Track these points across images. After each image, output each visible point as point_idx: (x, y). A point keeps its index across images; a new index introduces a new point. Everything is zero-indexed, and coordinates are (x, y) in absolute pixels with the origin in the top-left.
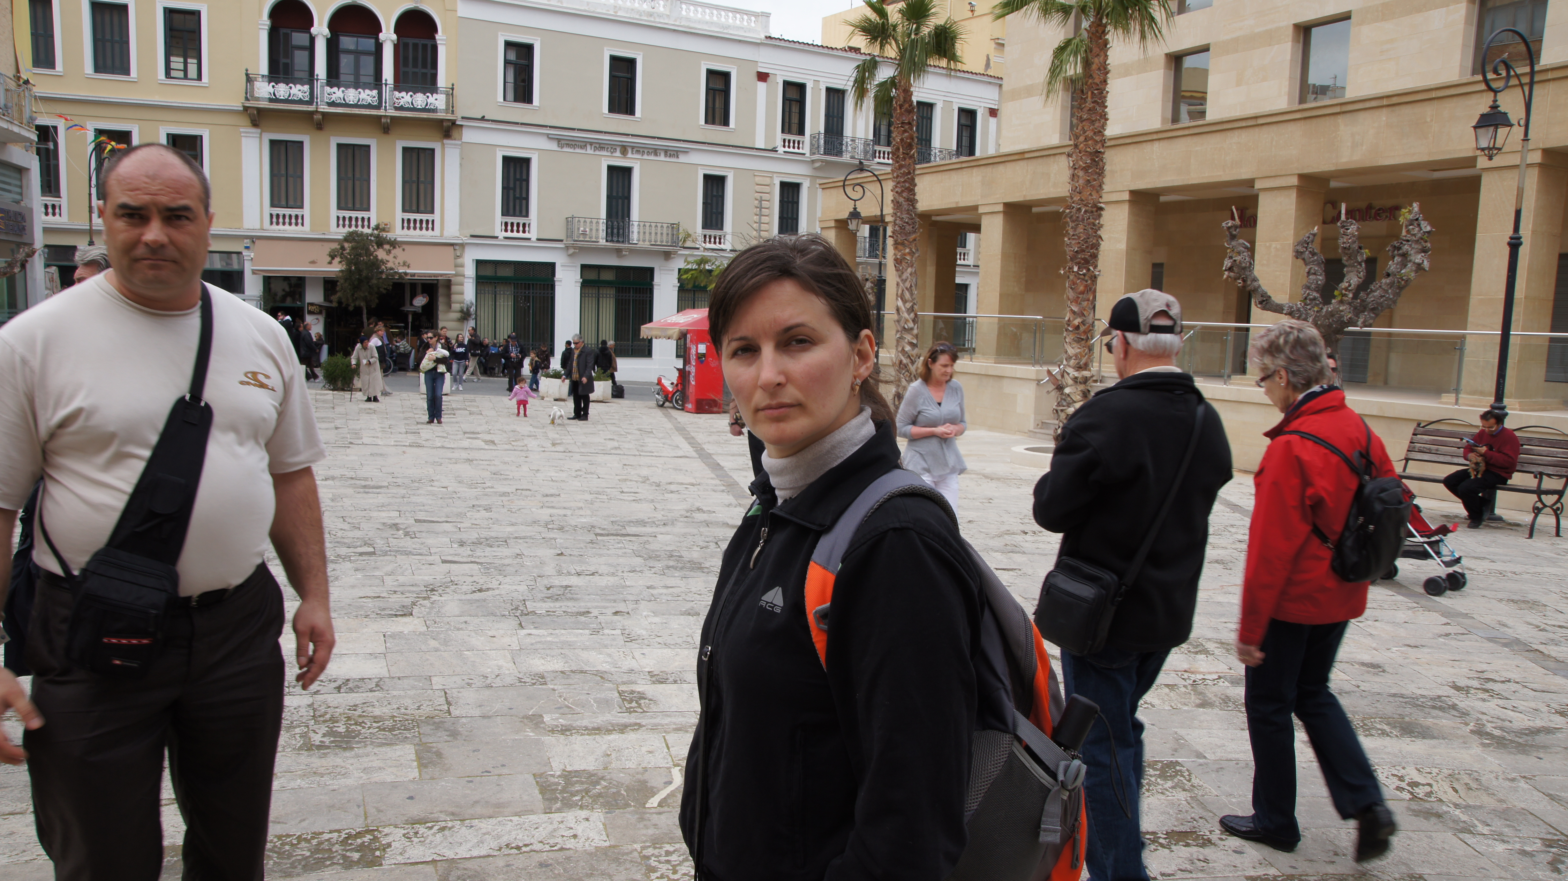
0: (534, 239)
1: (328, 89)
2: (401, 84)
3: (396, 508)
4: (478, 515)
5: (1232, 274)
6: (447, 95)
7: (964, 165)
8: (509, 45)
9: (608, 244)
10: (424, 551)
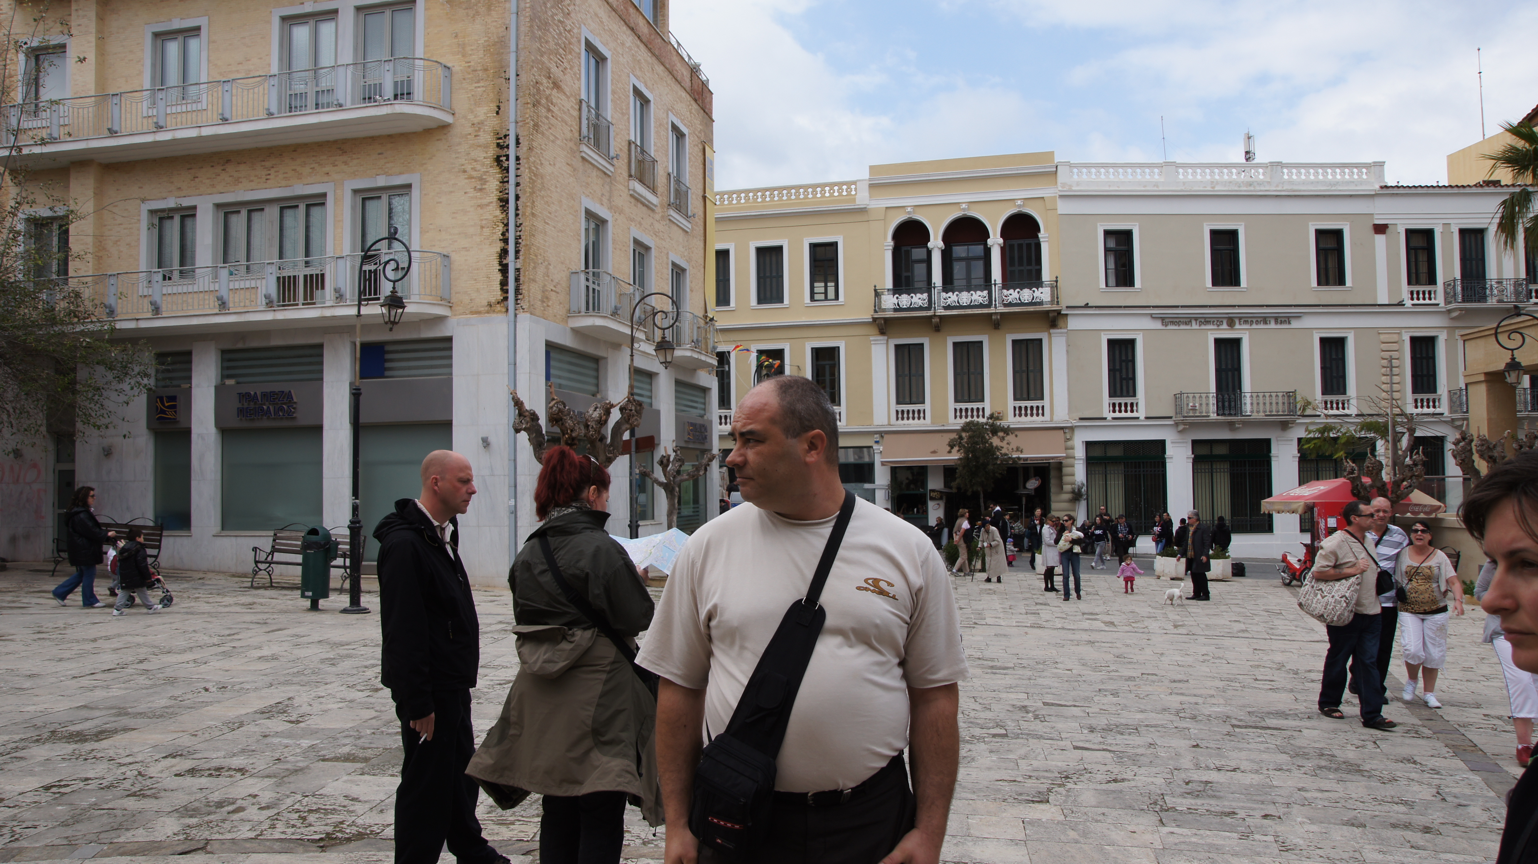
0: (1142, 417)
1: (944, 295)
2: (1008, 282)
3: (1024, 690)
4: (1105, 700)
6: (1052, 287)
8: (1107, 233)
9: (1219, 417)
10: (1055, 736)
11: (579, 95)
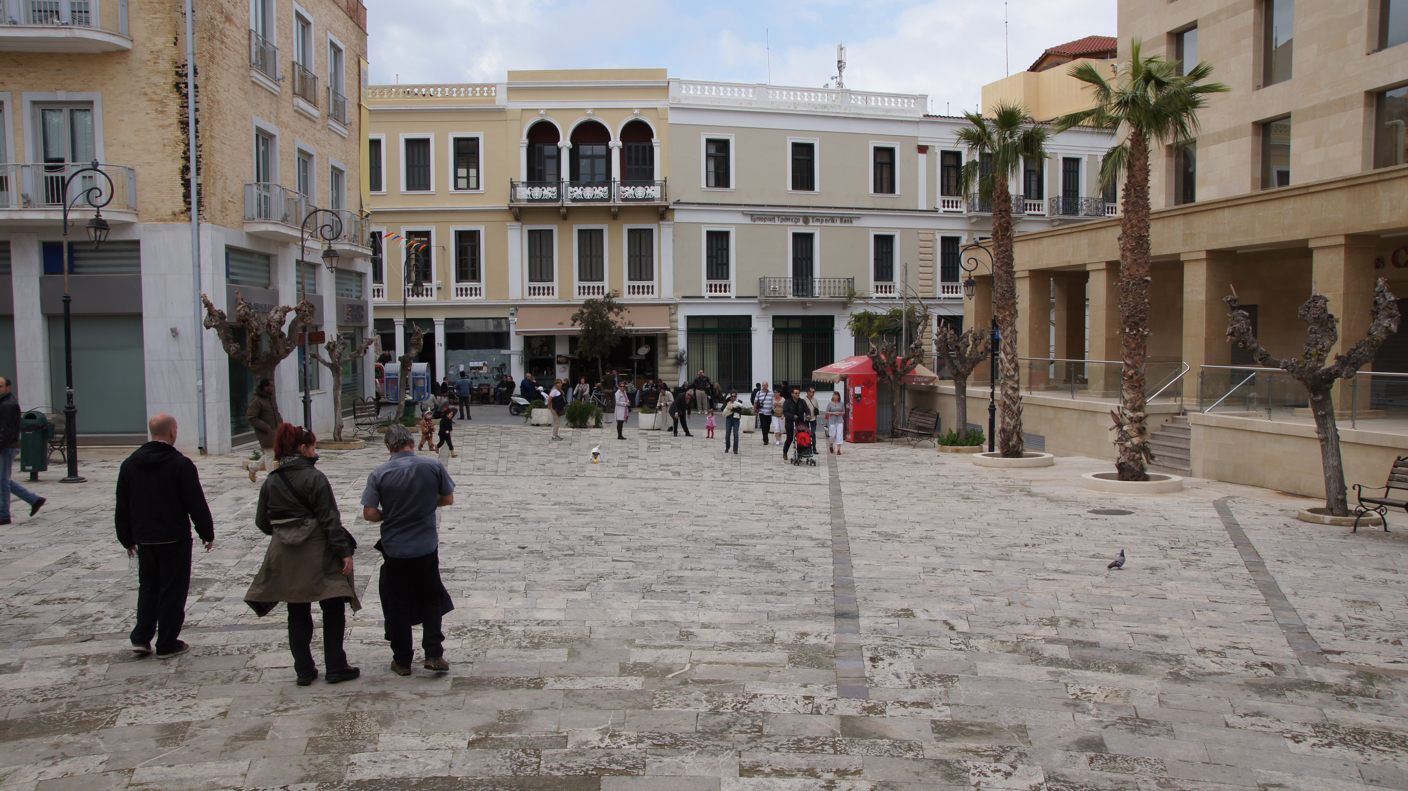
0: (733, 297)
1: (570, 189)
2: (626, 180)
3: (595, 525)
4: (645, 531)
5: (1233, 338)
6: (662, 186)
8: (709, 141)
9: (794, 298)
10: (604, 554)
11: (249, 26)
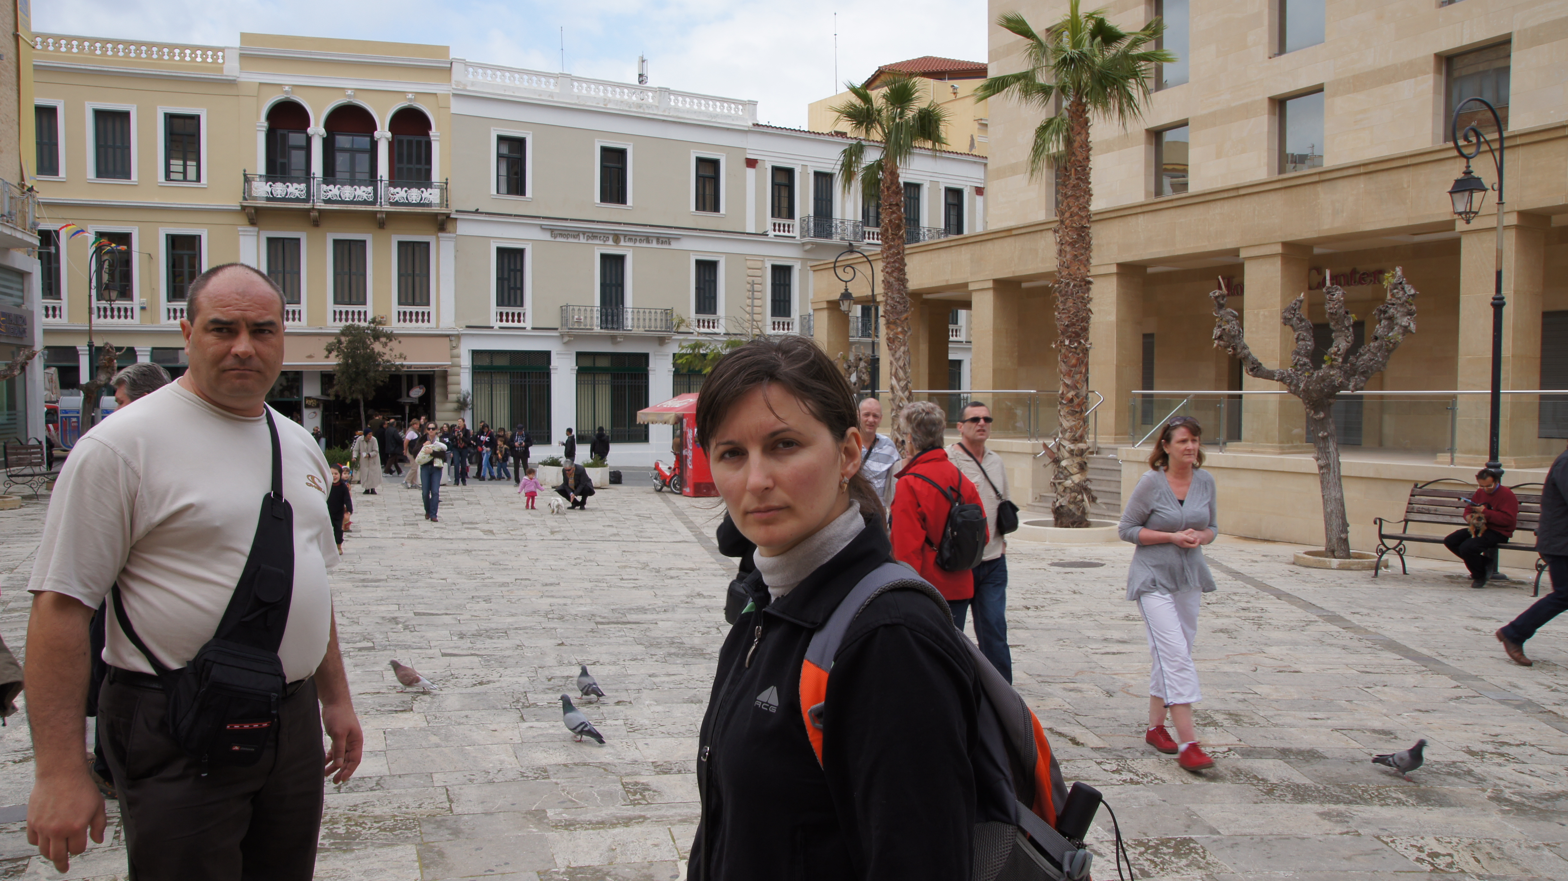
0: (529, 328)
1: (324, 187)
2: (395, 179)
3: (395, 601)
4: (477, 607)
5: (1222, 343)
6: (442, 189)
7: (952, 244)
8: (501, 139)
9: (603, 331)
10: (423, 645)
